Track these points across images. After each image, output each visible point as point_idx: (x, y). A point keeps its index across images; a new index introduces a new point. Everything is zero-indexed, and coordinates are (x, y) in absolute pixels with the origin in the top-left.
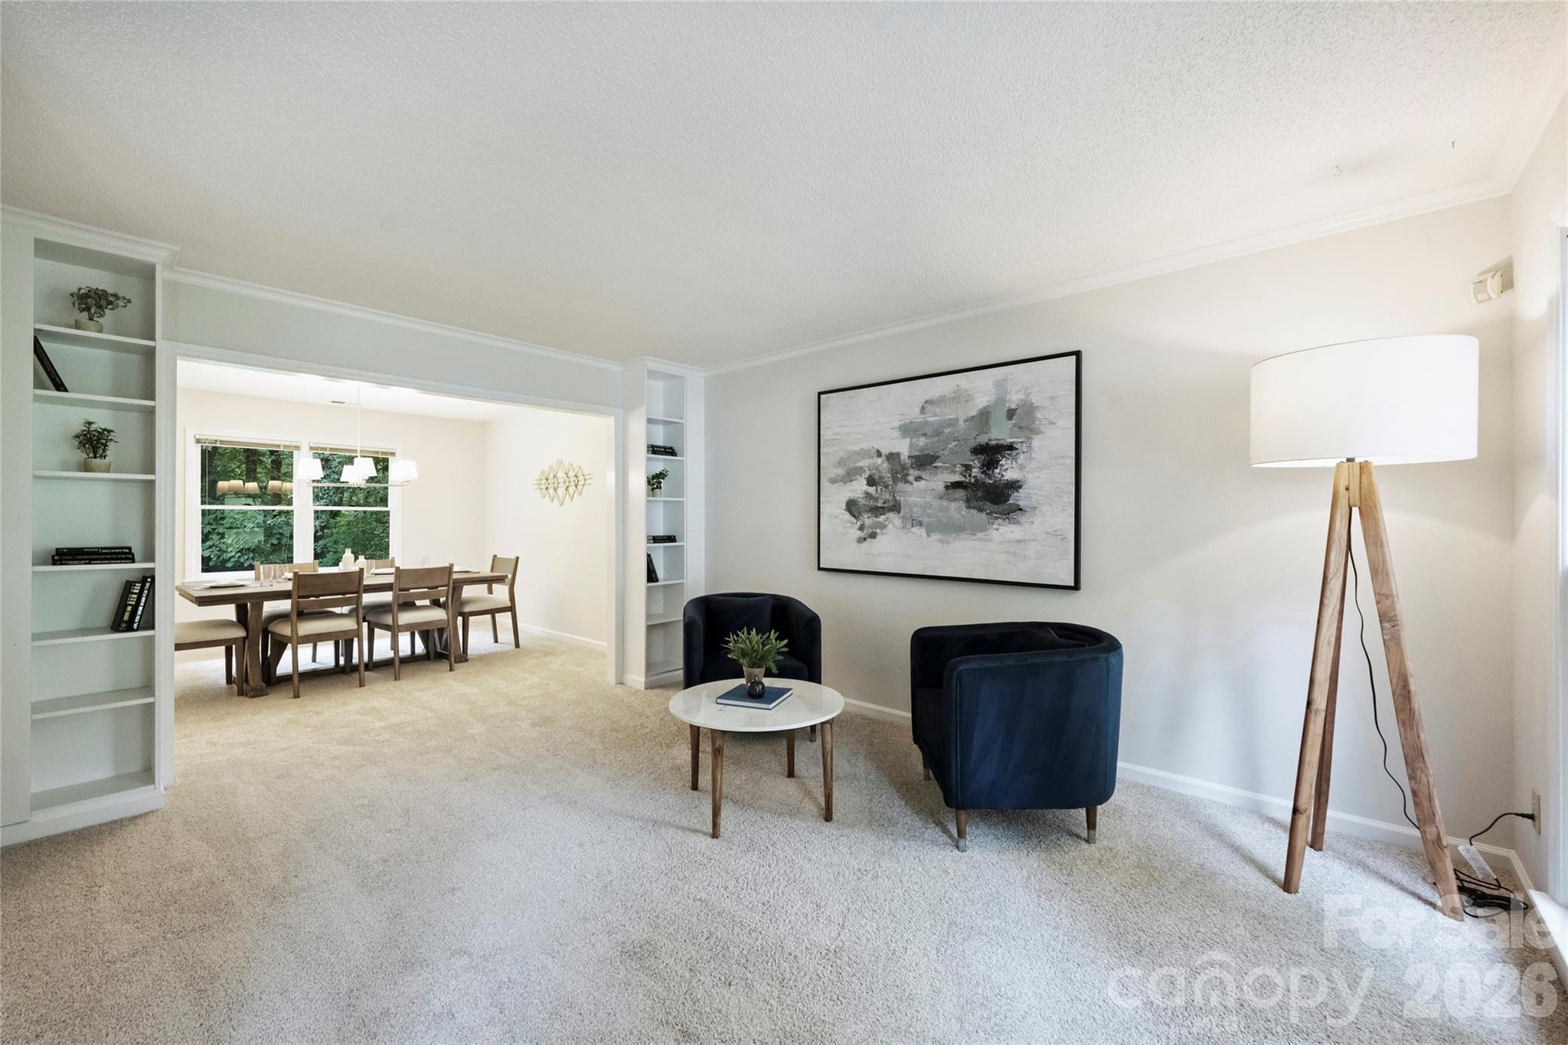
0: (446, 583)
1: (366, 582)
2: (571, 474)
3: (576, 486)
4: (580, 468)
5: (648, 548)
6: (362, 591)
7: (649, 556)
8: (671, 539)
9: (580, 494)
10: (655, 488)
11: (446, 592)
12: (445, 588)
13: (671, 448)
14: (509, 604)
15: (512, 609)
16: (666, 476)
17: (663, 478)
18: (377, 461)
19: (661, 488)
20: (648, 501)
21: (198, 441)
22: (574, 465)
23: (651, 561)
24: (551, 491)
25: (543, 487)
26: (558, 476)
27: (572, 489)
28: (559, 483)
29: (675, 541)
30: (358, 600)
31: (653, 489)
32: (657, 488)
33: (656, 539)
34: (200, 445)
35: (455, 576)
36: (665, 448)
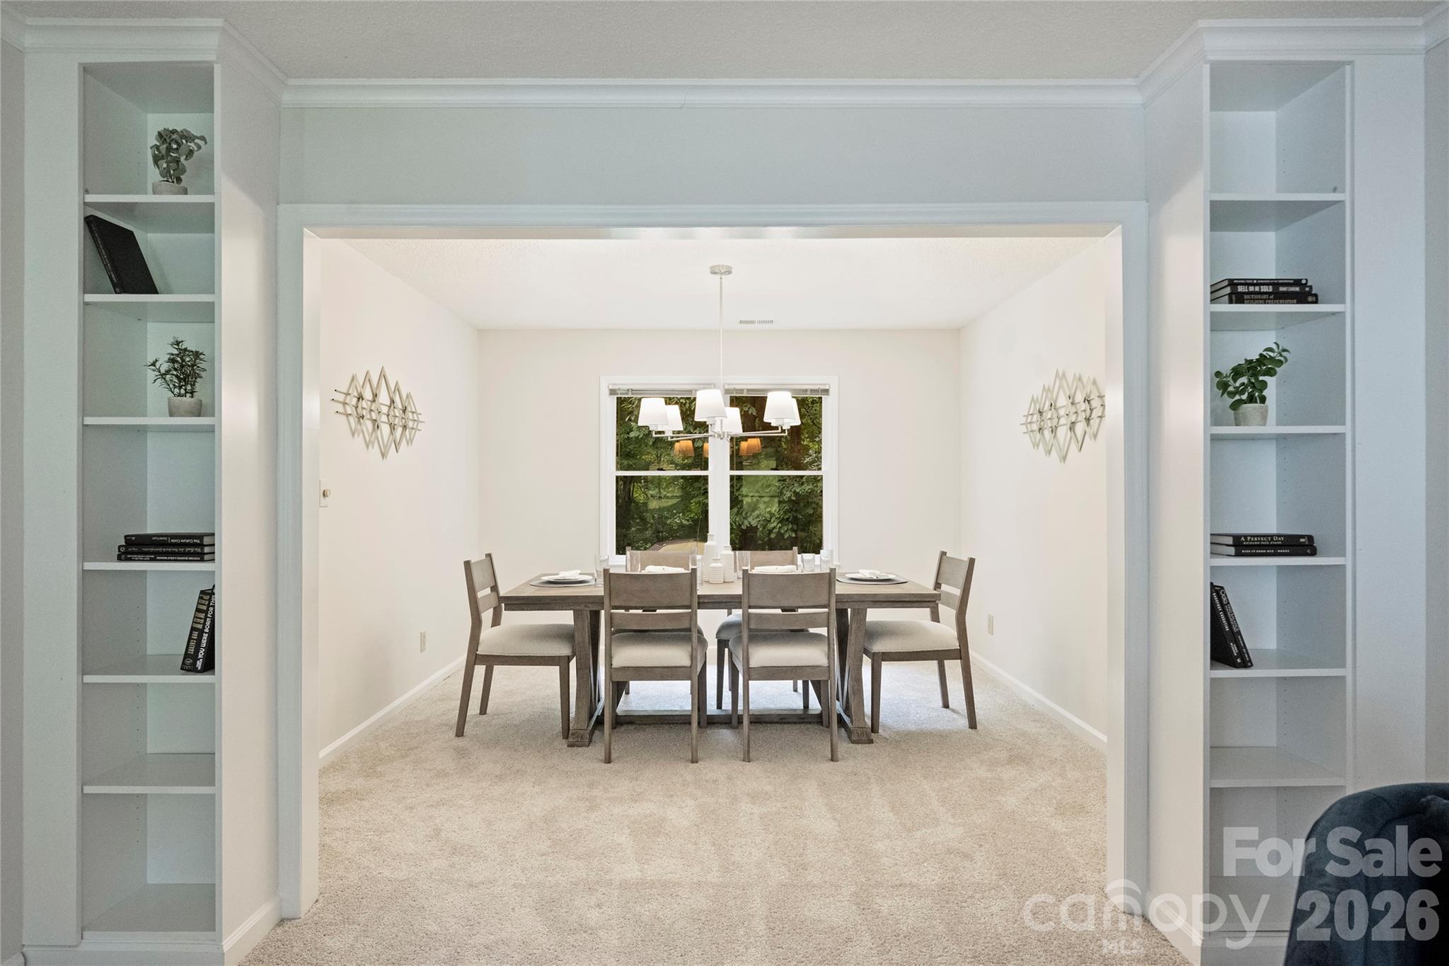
0: (825, 602)
1: (702, 590)
2: (1079, 398)
3: (1088, 420)
4: (1094, 383)
5: (1214, 570)
6: (696, 605)
7: (1217, 592)
8: (1299, 545)
9: (1095, 436)
10: (1241, 402)
11: (825, 617)
12: (826, 610)
13: (1297, 282)
14: (955, 645)
15: (961, 653)
16: (1280, 363)
17: (1270, 372)
18: (802, 403)
19: (1263, 400)
20: (1215, 439)
21: (612, 392)
22: (1085, 380)
23: (1225, 606)
24: (1047, 433)
25: (1035, 427)
26: (1058, 405)
27: (1080, 427)
28: (1059, 418)
29: (1313, 553)
30: (691, 619)
31: (1235, 406)
32: (1251, 399)
33: (1244, 545)
34: (616, 396)
35: (840, 589)
36: (1275, 284)
